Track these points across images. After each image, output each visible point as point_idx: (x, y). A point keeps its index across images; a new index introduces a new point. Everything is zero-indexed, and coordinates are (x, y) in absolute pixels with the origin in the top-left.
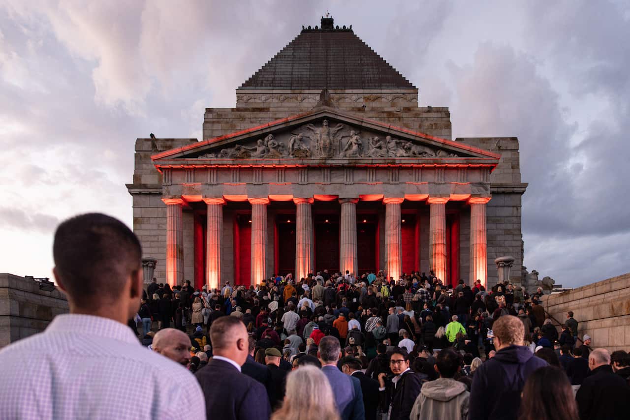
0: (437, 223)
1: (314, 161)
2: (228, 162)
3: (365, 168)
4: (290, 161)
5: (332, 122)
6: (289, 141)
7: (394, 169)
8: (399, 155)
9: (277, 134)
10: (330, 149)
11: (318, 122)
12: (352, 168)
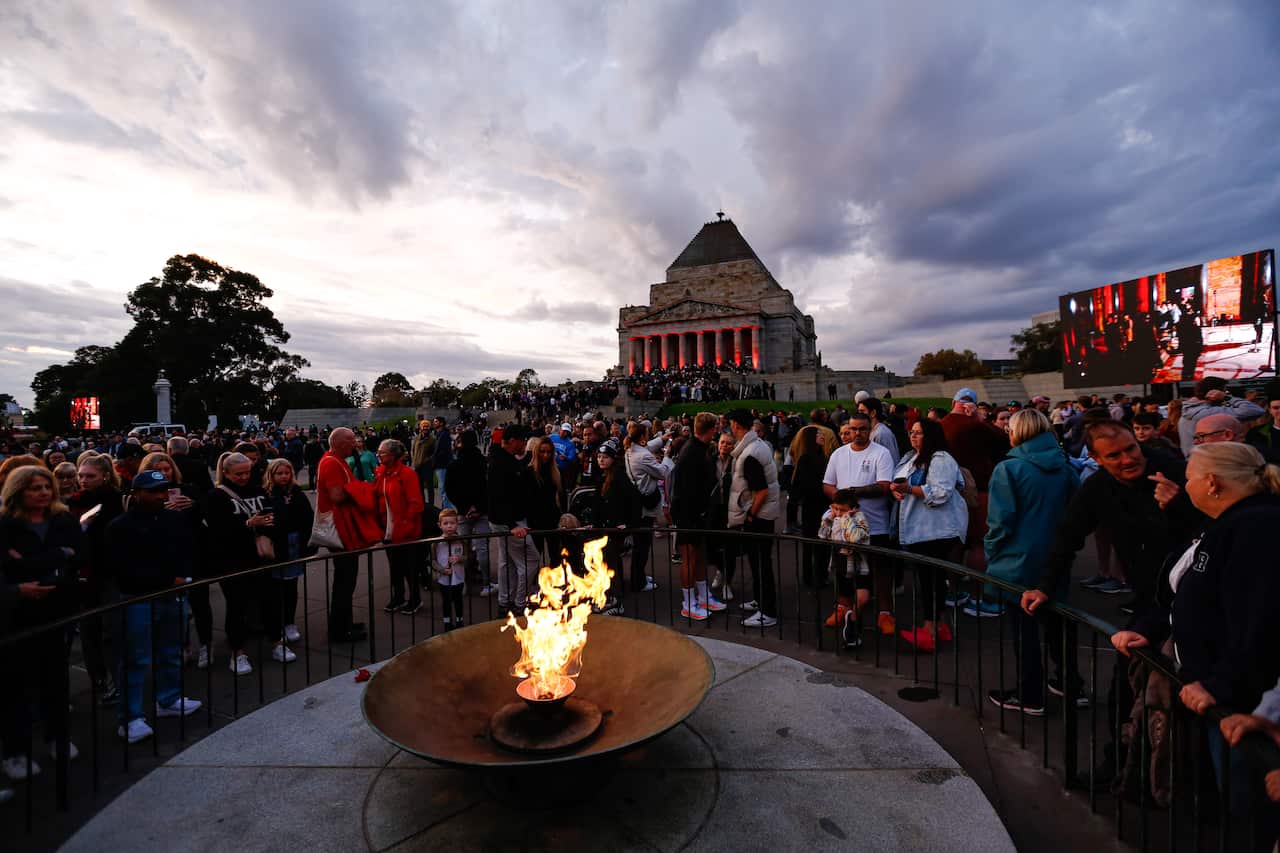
0: (737, 339)
1: (684, 318)
2: (651, 322)
3: (705, 319)
4: (674, 318)
5: (691, 301)
6: (675, 311)
7: (716, 318)
8: (719, 312)
9: (670, 309)
10: (691, 313)
11: (685, 302)
12: (699, 319)
